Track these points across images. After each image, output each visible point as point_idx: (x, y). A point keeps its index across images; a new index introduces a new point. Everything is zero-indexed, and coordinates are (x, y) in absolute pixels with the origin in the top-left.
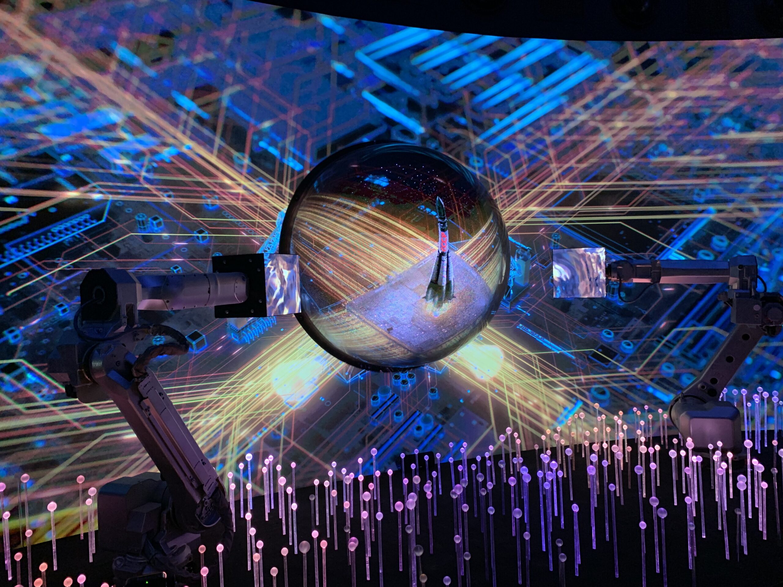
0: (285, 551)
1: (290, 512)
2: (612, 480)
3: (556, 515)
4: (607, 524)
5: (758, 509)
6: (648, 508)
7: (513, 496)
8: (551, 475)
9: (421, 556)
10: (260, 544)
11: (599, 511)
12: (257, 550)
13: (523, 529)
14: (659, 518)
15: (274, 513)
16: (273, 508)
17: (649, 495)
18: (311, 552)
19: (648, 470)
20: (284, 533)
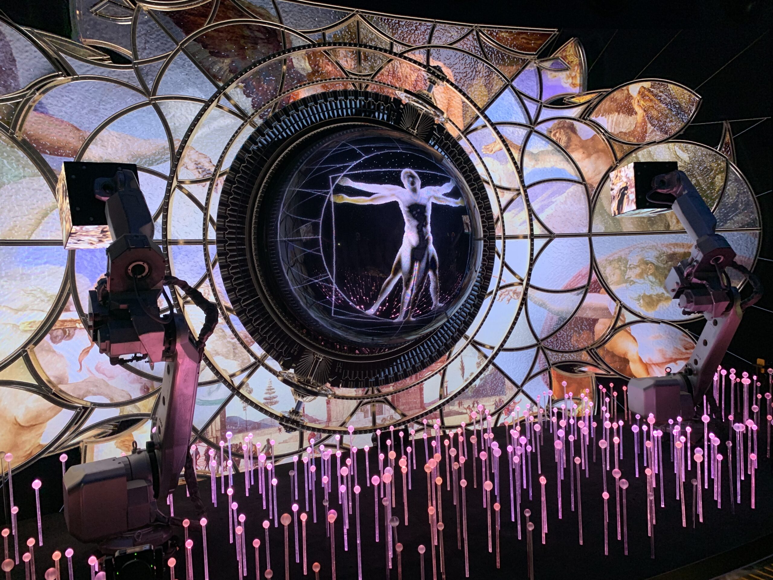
0: (266, 524)
1: (270, 487)
2: (578, 453)
3: (525, 487)
4: (572, 495)
5: (713, 479)
6: (612, 480)
7: (484, 470)
8: (520, 450)
9: (397, 527)
10: (242, 518)
11: (566, 484)
12: (239, 523)
13: (493, 500)
14: (621, 489)
15: (254, 488)
16: (253, 483)
17: (612, 467)
18: (291, 525)
19: (612, 445)
20: (265, 508)
